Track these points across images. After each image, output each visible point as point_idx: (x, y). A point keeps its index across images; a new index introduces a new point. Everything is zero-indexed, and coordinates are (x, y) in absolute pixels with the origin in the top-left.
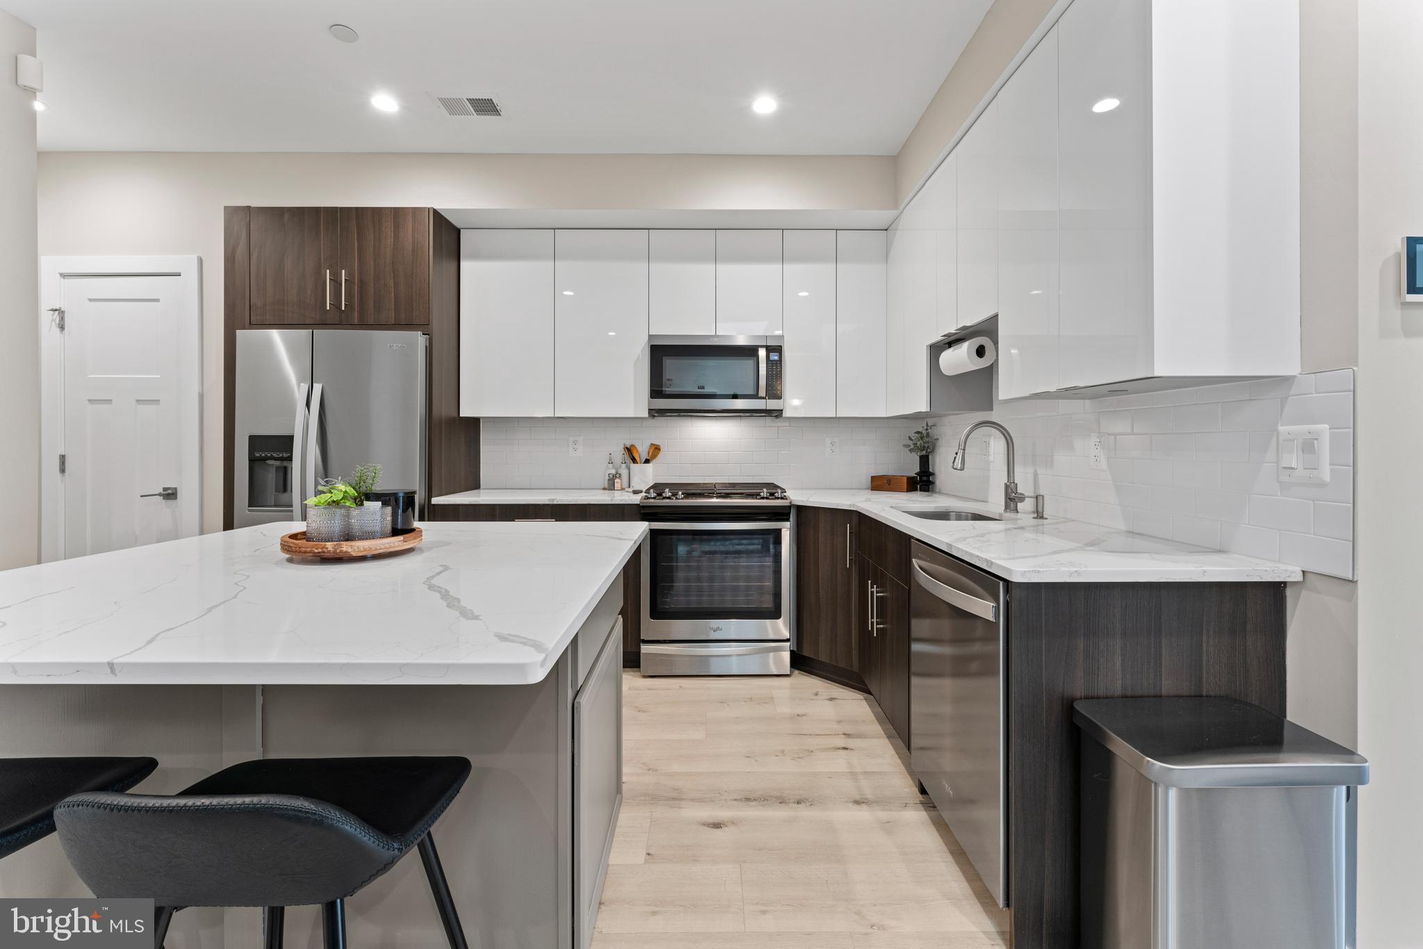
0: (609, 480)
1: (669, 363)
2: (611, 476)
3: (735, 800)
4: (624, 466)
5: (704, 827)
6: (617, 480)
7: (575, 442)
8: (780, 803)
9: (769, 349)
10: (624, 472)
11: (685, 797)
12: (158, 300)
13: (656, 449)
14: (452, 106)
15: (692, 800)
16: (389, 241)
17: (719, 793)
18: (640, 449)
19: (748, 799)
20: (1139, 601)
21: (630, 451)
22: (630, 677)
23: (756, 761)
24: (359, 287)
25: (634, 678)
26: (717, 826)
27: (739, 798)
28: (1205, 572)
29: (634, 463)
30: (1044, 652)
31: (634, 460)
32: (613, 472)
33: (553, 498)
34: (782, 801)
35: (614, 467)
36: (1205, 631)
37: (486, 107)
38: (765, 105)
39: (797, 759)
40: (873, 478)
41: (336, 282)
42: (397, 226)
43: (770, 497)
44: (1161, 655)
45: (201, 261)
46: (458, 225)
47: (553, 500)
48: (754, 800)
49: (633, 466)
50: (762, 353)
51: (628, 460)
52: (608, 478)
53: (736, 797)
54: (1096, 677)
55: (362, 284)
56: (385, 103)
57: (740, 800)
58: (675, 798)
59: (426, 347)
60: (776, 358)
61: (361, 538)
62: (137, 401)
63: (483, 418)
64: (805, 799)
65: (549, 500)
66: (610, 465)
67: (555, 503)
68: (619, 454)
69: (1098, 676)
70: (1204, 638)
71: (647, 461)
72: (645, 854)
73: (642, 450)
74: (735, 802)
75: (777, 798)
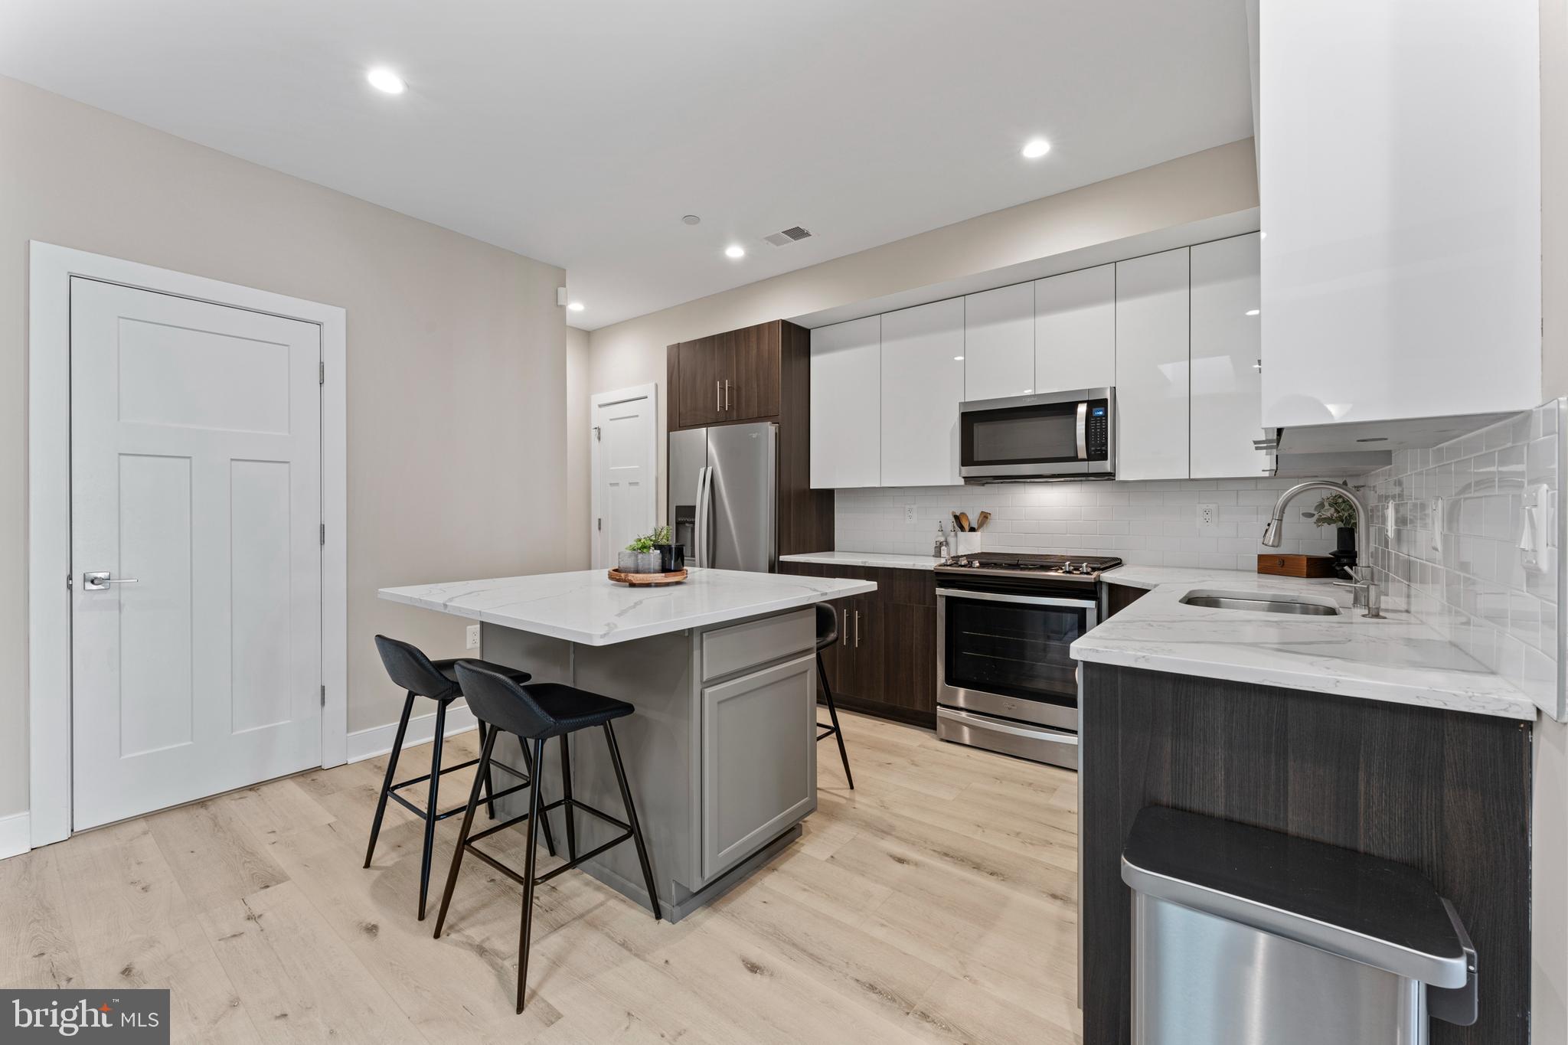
0: (936, 547)
1: (980, 430)
2: (938, 543)
3: (935, 851)
4: (953, 533)
5: (889, 857)
6: (943, 548)
7: (910, 510)
8: (974, 868)
9: (1093, 404)
10: (951, 540)
11: (894, 833)
12: (637, 416)
13: (985, 517)
14: (774, 240)
15: (897, 838)
16: (754, 352)
17: (925, 842)
18: (971, 517)
19: (946, 855)
20: (1252, 707)
21: (958, 520)
22: (928, 737)
23: (983, 831)
24: (736, 391)
25: (931, 739)
26: (901, 861)
27: (939, 850)
28: (1338, 682)
29: (962, 531)
30: (1120, 744)
31: (962, 529)
32: (942, 539)
33: (864, 560)
34: (977, 867)
35: (943, 535)
36: (1362, 766)
37: (797, 233)
38: (1037, 149)
39: (1028, 845)
40: (1261, 558)
41: (723, 389)
42: (759, 339)
43: (1075, 572)
44: (1286, 780)
45: (657, 386)
46: (809, 328)
47: (865, 562)
48: (952, 857)
49: (960, 534)
50: (1082, 409)
51: (957, 528)
52: (935, 545)
53: (935, 849)
54: (1188, 787)
55: (739, 389)
56: (735, 252)
57: (939, 853)
58: (884, 831)
59: (776, 434)
60: (1101, 413)
61: (644, 572)
62: (630, 483)
63: (837, 489)
64: (1001, 874)
65: (862, 562)
66: (940, 533)
67: (867, 565)
68: (949, 522)
69: (1191, 785)
70: (1362, 775)
71: (972, 530)
72: (831, 854)
73: (973, 518)
74: (932, 852)
75: (973, 863)
